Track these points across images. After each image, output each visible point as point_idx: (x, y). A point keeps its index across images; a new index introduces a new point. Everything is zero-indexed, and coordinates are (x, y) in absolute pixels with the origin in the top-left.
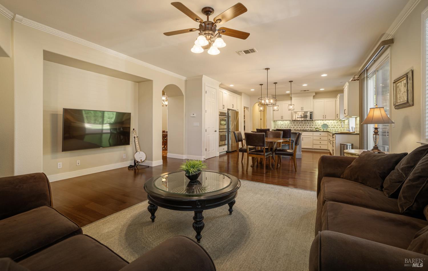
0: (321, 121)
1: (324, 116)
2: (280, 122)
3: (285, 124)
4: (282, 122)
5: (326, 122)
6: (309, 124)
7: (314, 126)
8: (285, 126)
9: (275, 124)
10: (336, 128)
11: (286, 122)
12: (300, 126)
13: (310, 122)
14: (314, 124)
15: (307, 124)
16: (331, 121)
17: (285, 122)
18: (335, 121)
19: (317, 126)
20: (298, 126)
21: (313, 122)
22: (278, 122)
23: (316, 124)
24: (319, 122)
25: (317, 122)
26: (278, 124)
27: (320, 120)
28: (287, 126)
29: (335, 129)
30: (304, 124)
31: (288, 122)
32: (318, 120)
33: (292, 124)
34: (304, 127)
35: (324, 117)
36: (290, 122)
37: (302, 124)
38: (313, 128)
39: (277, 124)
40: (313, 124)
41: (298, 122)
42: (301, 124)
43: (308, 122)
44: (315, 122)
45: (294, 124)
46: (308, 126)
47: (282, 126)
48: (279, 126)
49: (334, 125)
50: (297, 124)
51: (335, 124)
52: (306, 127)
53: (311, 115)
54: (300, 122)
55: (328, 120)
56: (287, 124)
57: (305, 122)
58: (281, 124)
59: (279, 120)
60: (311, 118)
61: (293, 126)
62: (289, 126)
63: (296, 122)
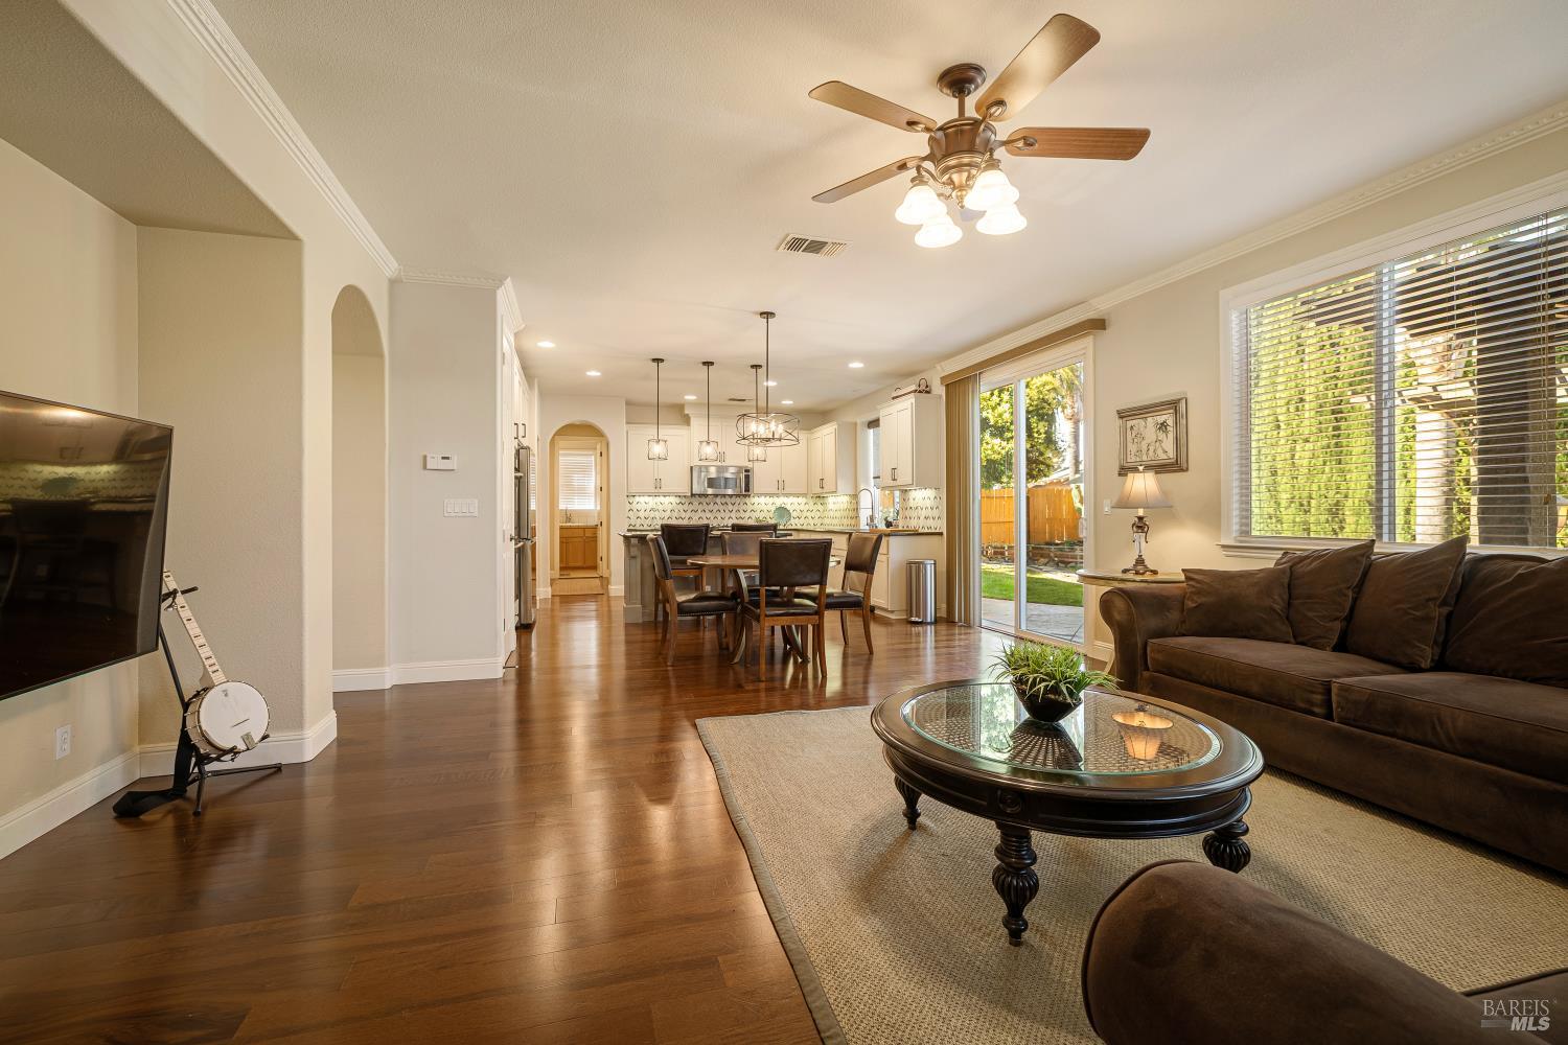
0: (769, 500)
1: (780, 482)
2: (647, 499)
3: (661, 507)
4: (652, 502)
5: (780, 501)
6: (735, 508)
7: (747, 515)
10: (802, 518)
11: (667, 500)
12: (709, 515)
13: (738, 500)
14: (750, 507)
15: (730, 507)
16: (792, 499)
17: (662, 499)
18: (802, 500)
19: (757, 514)
21: (747, 500)
22: (637, 499)
23: (755, 507)
24: (762, 500)
27: (766, 495)
28: (668, 514)
29: (802, 521)
30: (722, 508)
31: (675, 500)
32: (759, 495)
33: (686, 507)
34: (720, 518)
35: (780, 486)
36: (678, 500)
37: (716, 507)
38: (747, 518)
39: (634, 506)
40: (745, 507)
41: (703, 500)
42: (711, 507)
43: (734, 500)
44: (756, 500)
45: (691, 507)
46: (733, 515)
47: (652, 514)
48: (642, 514)
49: (799, 511)
50: (701, 508)
51: (803, 507)
52: (727, 518)
53: (747, 477)
54: (707, 500)
55: (787, 495)
56: (670, 507)
57: (724, 501)
58: (649, 507)
59: (642, 494)
60: (747, 489)
61: (688, 514)
62: (675, 514)
63: (696, 501)
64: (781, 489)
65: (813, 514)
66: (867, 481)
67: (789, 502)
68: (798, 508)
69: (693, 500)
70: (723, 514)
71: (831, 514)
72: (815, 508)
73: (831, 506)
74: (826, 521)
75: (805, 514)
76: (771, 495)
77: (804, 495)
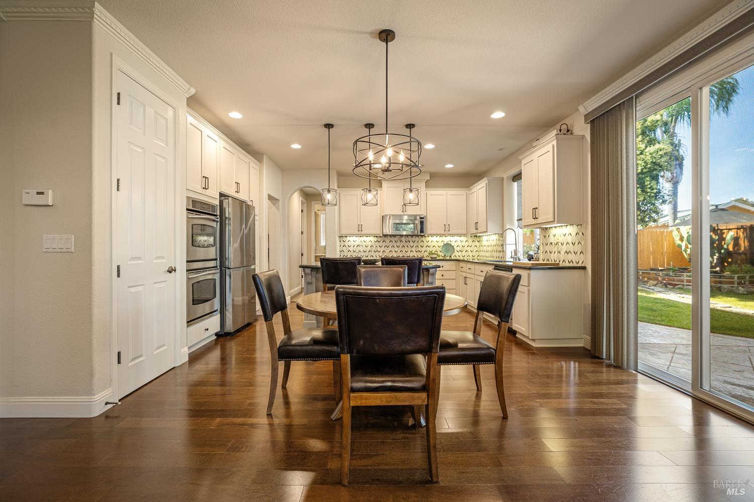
0: (438, 238)
1: (447, 226)
2: (354, 238)
3: (364, 244)
4: (357, 240)
5: (447, 239)
6: (415, 244)
7: (424, 249)
8: (365, 249)
9: (343, 243)
10: (464, 251)
11: (369, 239)
12: (396, 249)
13: (417, 239)
14: (426, 244)
15: (412, 244)
16: (456, 238)
17: (365, 238)
18: (463, 238)
19: (430, 249)
20: (393, 249)
21: (423, 239)
22: (348, 238)
23: (429, 244)
24: (435, 239)
25: (430, 239)
26: (350, 244)
27: (437, 235)
28: (369, 248)
29: (464, 254)
30: (406, 244)
31: (372, 239)
32: (432, 235)
33: (381, 244)
34: (404, 251)
35: (447, 229)
36: (375, 239)
37: (402, 244)
38: (423, 251)
39: (347, 243)
40: (422, 244)
41: (392, 239)
42: (398, 244)
43: (414, 239)
44: (428, 239)
45: (384, 244)
46: (414, 249)
47: (358, 250)
48: (351, 249)
49: (461, 246)
50: (391, 244)
51: (464, 244)
52: (409, 251)
53: (422, 223)
54: (396, 239)
55: (453, 235)
56: (370, 244)
57: (407, 239)
58: (357, 243)
59: (352, 235)
60: (422, 231)
61: (382, 249)
62: (374, 249)
63: (388, 240)
64: (447, 231)
65: (472, 249)
66: (512, 223)
67: (454, 241)
68: (460, 244)
69: (386, 239)
70: (406, 249)
71: (485, 248)
72: (474, 244)
73: (484, 243)
74: (482, 254)
75: (466, 248)
76: (441, 235)
77: (465, 235)
